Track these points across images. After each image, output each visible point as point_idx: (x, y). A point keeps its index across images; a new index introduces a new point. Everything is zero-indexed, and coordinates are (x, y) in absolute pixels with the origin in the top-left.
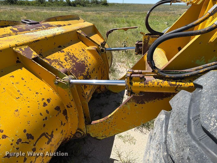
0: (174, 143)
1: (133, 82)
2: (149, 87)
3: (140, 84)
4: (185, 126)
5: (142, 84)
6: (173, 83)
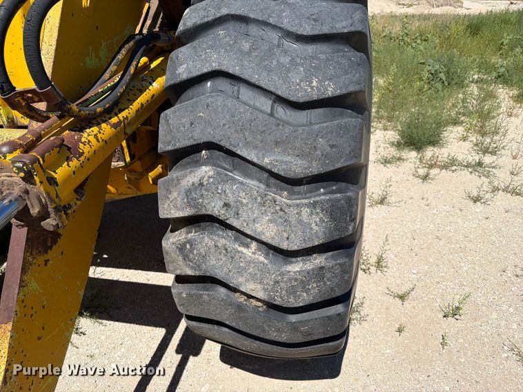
0: (293, 160)
1: (53, 173)
2: (88, 159)
3: (68, 165)
4: (281, 127)
5: (74, 163)
6: (114, 120)
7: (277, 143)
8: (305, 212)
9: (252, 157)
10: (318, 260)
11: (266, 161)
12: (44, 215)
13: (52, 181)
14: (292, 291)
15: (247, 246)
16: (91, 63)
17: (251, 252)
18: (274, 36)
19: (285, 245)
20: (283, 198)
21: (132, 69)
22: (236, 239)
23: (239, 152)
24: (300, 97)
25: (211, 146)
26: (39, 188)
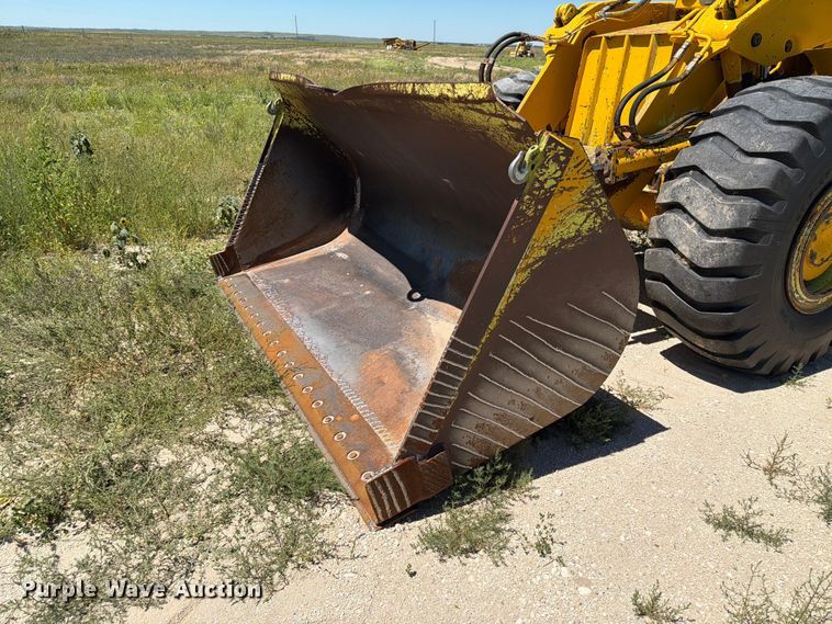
1: (619, 159)
2: (635, 161)
3: (626, 159)
5: (629, 160)
6: (657, 150)
7: (726, 170)
8: (726, 208)
9: (711, 175)
10: (726, 241)
11: (717, 178)
12: (608, 176)
13: (617, 162)
14: (704, 256)
15: (690, 223)
16: (660, 123)
17: (691, 227)
18: (758, 119)
19: (708, 225)
20: (718, 199)
21: (679, 129)
22: (687, 219)
23: (706, 172)
24: (751, 149)
25: (695, 168)
26: (611, 162)
